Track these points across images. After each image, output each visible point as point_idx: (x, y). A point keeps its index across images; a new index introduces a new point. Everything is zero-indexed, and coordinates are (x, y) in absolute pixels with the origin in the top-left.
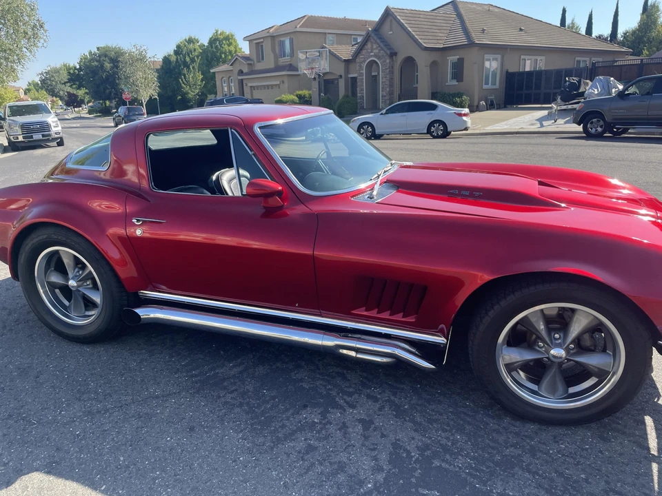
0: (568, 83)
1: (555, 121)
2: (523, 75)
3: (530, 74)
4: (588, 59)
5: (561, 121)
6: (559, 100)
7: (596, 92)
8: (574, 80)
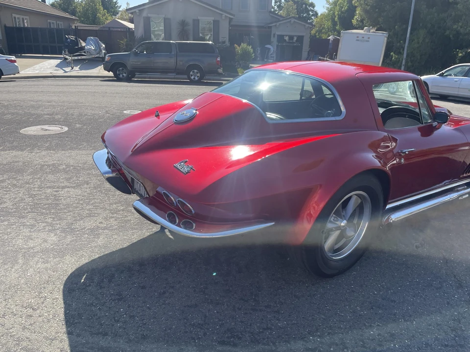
0: (69, 40)
1: (73, 68)
2: (20, 30)
3: (26, 29)
4: (55, 22)
5: (77, 68)
6: (67, 52)
7: (93, 49)
8: (72, 38)
